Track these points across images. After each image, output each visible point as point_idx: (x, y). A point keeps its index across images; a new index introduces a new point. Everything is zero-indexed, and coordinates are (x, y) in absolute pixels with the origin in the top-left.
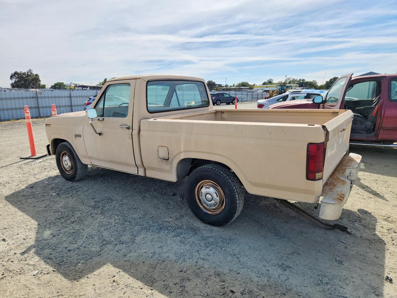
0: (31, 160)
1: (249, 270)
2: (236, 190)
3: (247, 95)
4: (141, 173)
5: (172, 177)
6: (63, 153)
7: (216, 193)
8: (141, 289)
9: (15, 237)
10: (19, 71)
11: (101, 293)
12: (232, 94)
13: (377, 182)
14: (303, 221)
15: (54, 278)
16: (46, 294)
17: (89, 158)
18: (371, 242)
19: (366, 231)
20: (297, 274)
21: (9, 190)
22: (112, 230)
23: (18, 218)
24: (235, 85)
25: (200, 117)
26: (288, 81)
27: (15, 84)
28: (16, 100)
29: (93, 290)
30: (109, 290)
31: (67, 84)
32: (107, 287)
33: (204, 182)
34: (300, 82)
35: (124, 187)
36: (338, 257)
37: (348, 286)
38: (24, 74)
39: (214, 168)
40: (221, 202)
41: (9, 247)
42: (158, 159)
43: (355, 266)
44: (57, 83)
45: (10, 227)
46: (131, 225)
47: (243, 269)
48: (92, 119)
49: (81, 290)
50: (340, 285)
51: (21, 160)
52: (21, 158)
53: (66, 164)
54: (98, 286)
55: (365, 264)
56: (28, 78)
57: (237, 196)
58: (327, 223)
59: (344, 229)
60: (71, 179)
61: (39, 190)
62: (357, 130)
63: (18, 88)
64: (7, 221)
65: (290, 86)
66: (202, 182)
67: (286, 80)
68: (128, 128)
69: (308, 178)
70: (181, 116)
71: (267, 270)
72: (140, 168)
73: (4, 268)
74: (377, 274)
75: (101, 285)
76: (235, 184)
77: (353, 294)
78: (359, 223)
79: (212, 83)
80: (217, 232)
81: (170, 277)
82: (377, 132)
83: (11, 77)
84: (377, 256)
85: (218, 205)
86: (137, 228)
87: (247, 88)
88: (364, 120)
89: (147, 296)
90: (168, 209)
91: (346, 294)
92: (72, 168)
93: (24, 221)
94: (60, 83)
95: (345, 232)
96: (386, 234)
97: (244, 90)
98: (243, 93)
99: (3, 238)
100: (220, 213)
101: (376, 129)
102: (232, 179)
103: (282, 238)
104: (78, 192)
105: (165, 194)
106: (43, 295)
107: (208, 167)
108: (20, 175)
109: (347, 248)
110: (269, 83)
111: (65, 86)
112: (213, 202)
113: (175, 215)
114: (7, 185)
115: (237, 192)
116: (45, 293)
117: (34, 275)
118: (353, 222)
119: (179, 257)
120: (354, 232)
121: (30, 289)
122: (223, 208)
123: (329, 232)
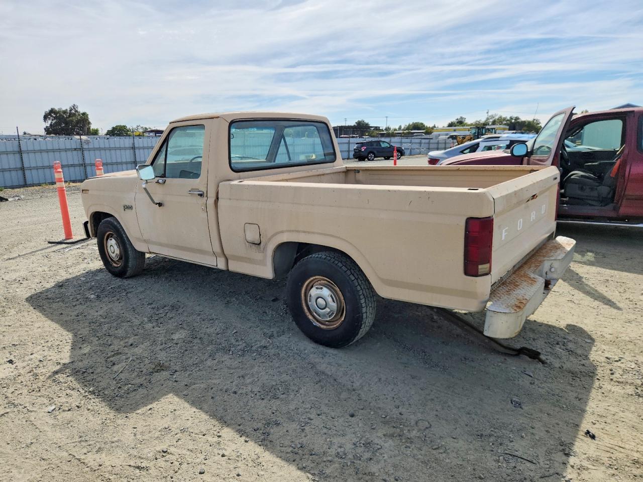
0: (64, 246)
1: (372, 413)
2: (361, 292)
3: (420, 143)
4: (221, 266)
5: (267, 272)
6: (108, 233)
7: (331, 296)
8: (204, 435)
9: (27, 358)
10: (57, 108)
11: (144, 440)
12: (395, 142)
13: (607, 284)
14: (473, 342)
15: (78, 417)
16: (63, 439)
17: (145, 241)
18: (576, 376)
19: (572, 359)
20: (446, 420)
21: (26, 290)
22: (172, 351)
23: (36, 331)
24: (402, 128)
25: (319, 178)
26: (491, 120)
27: (51, 128)
28: (49, 153)
29: (133, 435)
30: (156, 436)
31: (131, 128)
32: (154, 432)
33: (314, 279)
34: (511, 122)
35: (200, 287)
36: (517, 396)
37: (523, 440)
38: (65, 112)
39: (329, 258)
40: (340, 311)
41: (17, 372)
42: (246, 244)
43: (541, 411)
44: (117, 126)
45: (23, 344)
46: (203, 344)
47: (362, 411)
48: (147, 182)
49: (114, 435)
50: (510, 437)
51: (50, 245)
52: (50, 243)
53: (113, 252)
54: (140, 429)
55: (557, 409)
56: (71, 118)
57: (363, 301)
58: (509, 345)
59: (534, 355)
60: (120, 274)
61: (71, 290)
62: (586, 201)
63: (56, 134)
64: (18, 334)
65: (492, 129)
66: (312, 279)
67: (488, 119)
68: (201, 195)
69: (467, 273)
70: (286, 176)
71: (400, 414)
72: (220, 257)
73: (6, 401)
74: (574, 424)
75: (145, 428)
76: (360, 282)
77: (529, 452)
78: (562, 346)
79: (363, 124)
80: (333, 356)
81: (250, 419)
82: (617, 203)
83: (46, 118)
84: (580, 396)
85: (334, 315)
86: (210, 349)
87: (422, 133)
88: (597, 184)
89: (210, 446)
90: (263, 320)
91: (517, 451)
92: (121, 258)
93: (44, 334)
94: (121, 126)
95: (537, 360)
96: (603, 364)
97: (416, 136)
98: (413, 141)
99: (9, 359)
100: (337, 328)
101: (615, 198)
102: (355, 275)
103: (433, 367)
104: (129, 295)
105: (262, 299)
106: (59, 440)
107: (320, 256)
108: (46, 269)
109: (534, 383)
110: (458, 124)
111: (128, 131)
112: (327, 310)
113: (272, 330)
114: (25, 282)
115: (364, 295)
116: (63, 436)
117: (49, 412)
118: (552, 345)
119: (267, 392)
120: (551, 359)
121: (40, 432)
122: (343, 319)
123: (510, 360)
